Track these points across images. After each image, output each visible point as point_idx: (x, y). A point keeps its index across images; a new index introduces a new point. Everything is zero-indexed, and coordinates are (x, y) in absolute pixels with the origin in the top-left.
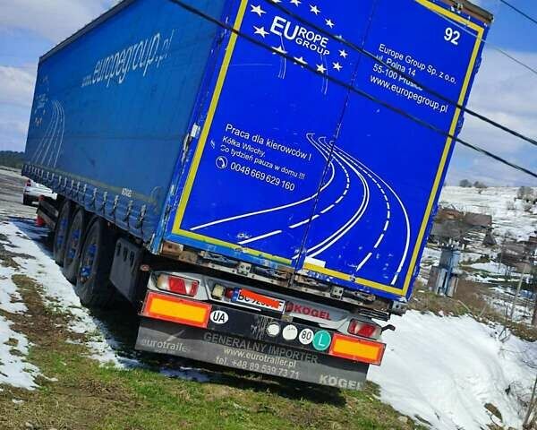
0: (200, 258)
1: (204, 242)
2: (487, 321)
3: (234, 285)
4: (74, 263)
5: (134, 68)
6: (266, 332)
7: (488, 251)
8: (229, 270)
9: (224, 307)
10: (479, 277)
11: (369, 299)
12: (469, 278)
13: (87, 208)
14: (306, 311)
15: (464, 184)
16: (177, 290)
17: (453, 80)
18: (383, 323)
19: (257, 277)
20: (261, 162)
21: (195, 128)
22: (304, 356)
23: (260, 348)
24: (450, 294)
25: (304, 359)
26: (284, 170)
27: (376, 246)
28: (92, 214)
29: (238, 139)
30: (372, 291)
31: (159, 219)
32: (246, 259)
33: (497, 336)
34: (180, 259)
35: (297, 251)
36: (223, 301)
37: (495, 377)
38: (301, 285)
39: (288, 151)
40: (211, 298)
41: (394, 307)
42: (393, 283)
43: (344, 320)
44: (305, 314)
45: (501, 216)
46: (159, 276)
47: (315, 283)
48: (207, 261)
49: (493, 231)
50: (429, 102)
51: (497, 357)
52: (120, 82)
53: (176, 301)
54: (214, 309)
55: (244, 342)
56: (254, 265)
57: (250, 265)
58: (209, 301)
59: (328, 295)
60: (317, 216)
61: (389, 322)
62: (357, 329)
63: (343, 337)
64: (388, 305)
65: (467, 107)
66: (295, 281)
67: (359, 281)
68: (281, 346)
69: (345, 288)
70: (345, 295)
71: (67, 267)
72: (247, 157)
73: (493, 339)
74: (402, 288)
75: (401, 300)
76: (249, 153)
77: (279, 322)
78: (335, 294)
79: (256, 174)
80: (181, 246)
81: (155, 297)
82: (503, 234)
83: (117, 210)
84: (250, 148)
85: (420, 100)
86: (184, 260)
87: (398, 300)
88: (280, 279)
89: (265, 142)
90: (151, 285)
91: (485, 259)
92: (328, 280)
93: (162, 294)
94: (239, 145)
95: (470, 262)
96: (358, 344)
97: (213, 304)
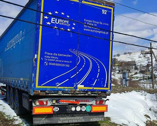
0: (46, 93)
1: (46, 88)
2: (139, 91)
3: (58, 99)
4: (13, 104)
5: (17, 42)
6: (71, 110)
7: (136, 71)
8: (56, 95)
9: (57, 106)
10: (136, 79)
11: (99, 93)
12: (133, 80)
13: (13, 87)
14: (82, 101)
15: (125, 54)
16: (42, 104)
17: (108, 24)
18: (105, 99)
19: (65, 95)
20: (58, 61)
21: (36, 55)
22: (85, 115)
23: (71, 116)
24: (128, 86)
25: (85, 116)
26: (65, 61)
27: (97, 77)
28: (15, 88)
29: (49, 56)
30: (99, 90)
31: (31, 85)
32: (60, 90)
33: (143, 94)
34: (40, 95)
35: (75, 84)
36: (56, 104)
37: (145, 107)
38: (78, 94)
39: (65, 55)
40: (52, 104)
41: (107, 93)
42: (105, 86)
43: (93, 101)
44: (82, 102)
45: (138, 60)
46: (35, 101)
47: (82, 92)
48: (48, 93)
49: (136, 65)
50: (102, 32)
51: (144, 101)
52: (14, 47)
53: (42, 108)
54: (54, 107)
55: (65, 115)
56: (63, 91)
57: (62, 92)
58: (52, 105)
59: (87, 95)
60: (78, 72)
61: (107, 98)
62: (98, 103)
63: (95, 106)
64: (105, 94)
65: (114, 31)
66: (76, 93)
67: (95, 88)
68: (77, 113)
69: (91, 92)
70: (92, 94)
71: (11, 105)
72: (53, 60)
73: (142, 96)
74: (108, 88)
75: (109, 91)
76: (53, 59)
77: (74, 106)
78: (89, 94)
79: (57, 65)
80: (40, 91)
81: (36, 108)
82: (139, 65)
83: (20, 85)
84: (53, 57)
85: (100, 32)
86: (41, 95)
87: (108, 91)
88: (72, 94)
89: (57, 55)
90: (33, 105)
91: (136, 73)
92: (86, 90)
93: (38, 107)
94: (50, 57)
95: (132, 75)
96: (99, 107)
97: (54, 106)
